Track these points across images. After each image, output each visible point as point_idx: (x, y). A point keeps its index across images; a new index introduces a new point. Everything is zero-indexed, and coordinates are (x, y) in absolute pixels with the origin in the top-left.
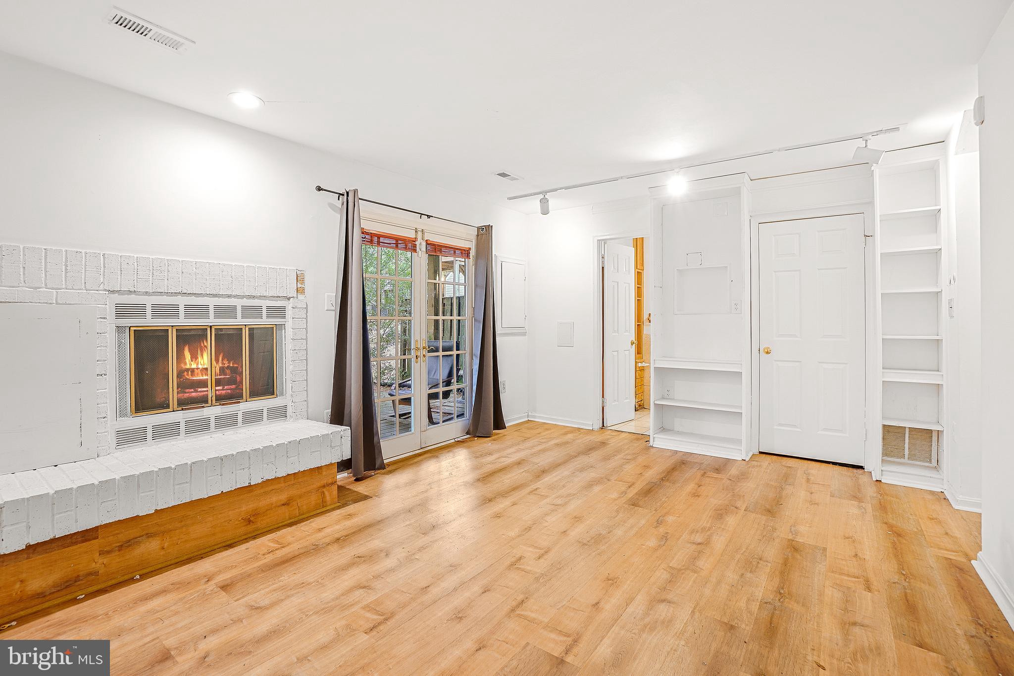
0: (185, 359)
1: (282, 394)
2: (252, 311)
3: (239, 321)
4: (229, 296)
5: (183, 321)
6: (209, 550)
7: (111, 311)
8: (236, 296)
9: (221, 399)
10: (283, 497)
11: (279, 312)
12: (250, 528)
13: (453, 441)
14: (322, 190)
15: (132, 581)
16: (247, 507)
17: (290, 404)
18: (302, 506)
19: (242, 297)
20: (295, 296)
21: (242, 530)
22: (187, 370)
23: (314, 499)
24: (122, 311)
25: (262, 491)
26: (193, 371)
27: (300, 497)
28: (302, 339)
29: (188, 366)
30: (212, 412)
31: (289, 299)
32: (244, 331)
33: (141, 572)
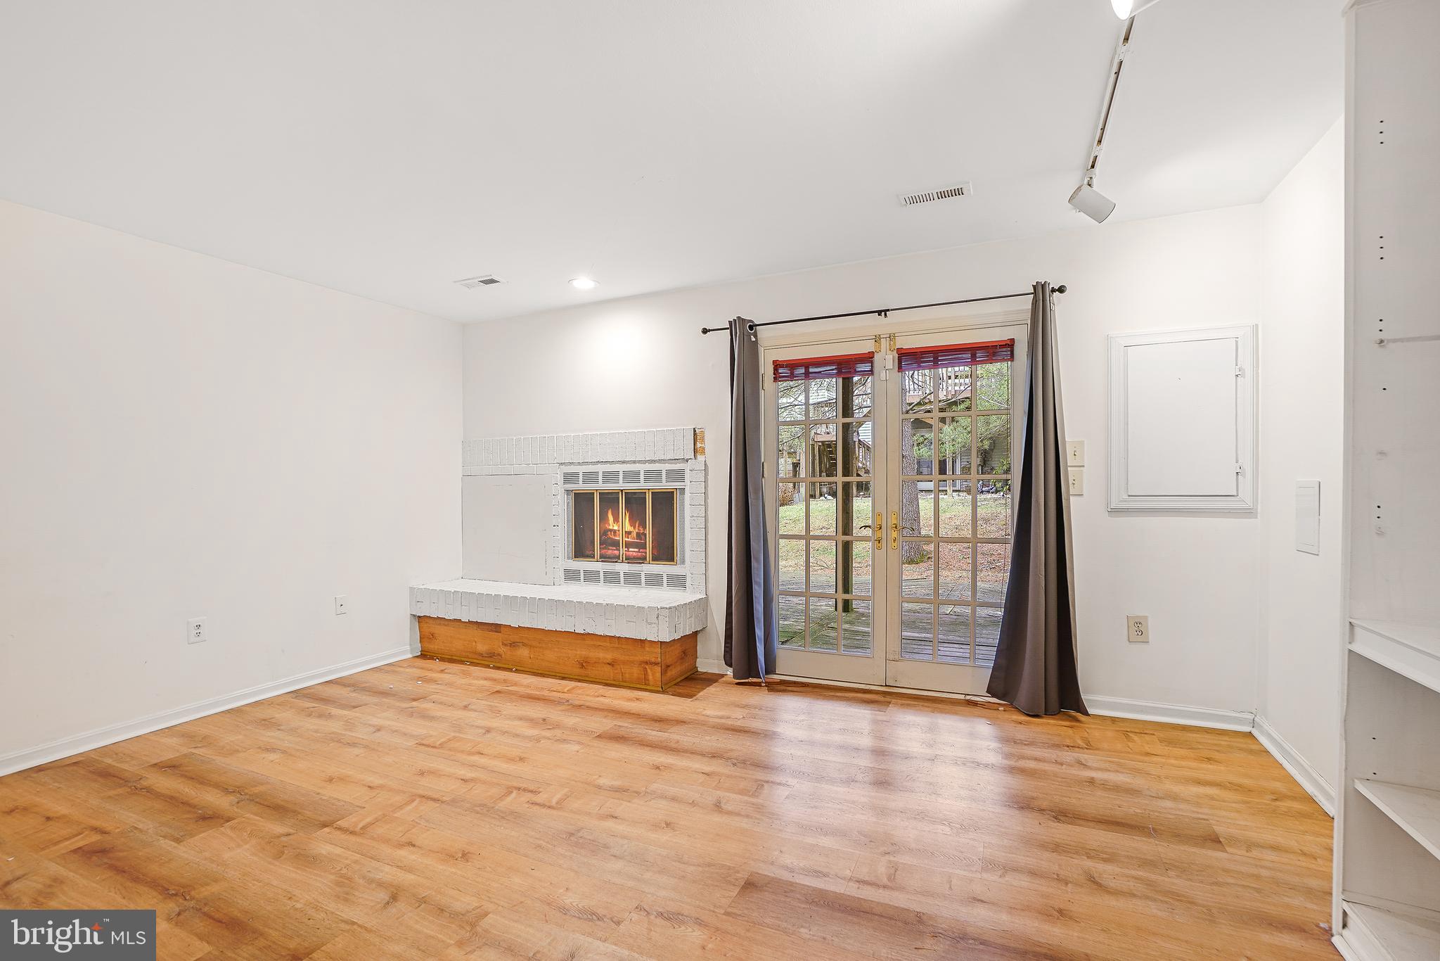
0: (608, 520)
1: (683, 562)
2: (652, 475)
3: (642, 485)
4: (634, 462)
5: (601, 486)
6: (554, 674)
7: (560, 478)
8: (640, 462)
9: (630, 560)
10: (609, 656)
11: (678, 475)
12: (582, 671)
13: (962, 697)
14: (710, 330)
15: (510, 670)
16: (582, 652)
17: (689, 576)
18: (625, 673)
19: (645, 462)
20: (693, 457)
21: (577, 671)
22: (611, 530)
23: (636, 672)
24: (569, 478)
25: (592, 643)
26: (615, 531)
27: (624, 663)
28: (700, 505)
29: (611, 527)
30: (622, 568)
31: (687, 461)
32: (647, 495)
33: (518, 668)
